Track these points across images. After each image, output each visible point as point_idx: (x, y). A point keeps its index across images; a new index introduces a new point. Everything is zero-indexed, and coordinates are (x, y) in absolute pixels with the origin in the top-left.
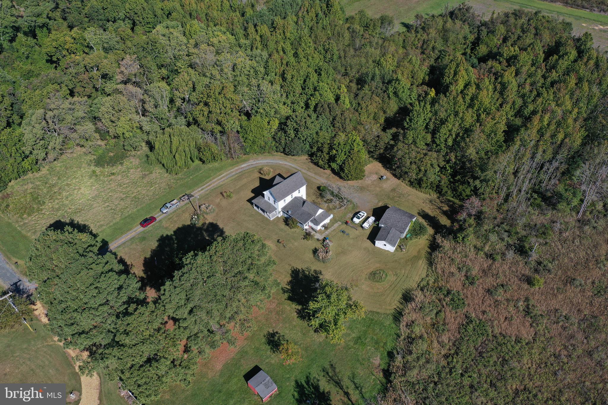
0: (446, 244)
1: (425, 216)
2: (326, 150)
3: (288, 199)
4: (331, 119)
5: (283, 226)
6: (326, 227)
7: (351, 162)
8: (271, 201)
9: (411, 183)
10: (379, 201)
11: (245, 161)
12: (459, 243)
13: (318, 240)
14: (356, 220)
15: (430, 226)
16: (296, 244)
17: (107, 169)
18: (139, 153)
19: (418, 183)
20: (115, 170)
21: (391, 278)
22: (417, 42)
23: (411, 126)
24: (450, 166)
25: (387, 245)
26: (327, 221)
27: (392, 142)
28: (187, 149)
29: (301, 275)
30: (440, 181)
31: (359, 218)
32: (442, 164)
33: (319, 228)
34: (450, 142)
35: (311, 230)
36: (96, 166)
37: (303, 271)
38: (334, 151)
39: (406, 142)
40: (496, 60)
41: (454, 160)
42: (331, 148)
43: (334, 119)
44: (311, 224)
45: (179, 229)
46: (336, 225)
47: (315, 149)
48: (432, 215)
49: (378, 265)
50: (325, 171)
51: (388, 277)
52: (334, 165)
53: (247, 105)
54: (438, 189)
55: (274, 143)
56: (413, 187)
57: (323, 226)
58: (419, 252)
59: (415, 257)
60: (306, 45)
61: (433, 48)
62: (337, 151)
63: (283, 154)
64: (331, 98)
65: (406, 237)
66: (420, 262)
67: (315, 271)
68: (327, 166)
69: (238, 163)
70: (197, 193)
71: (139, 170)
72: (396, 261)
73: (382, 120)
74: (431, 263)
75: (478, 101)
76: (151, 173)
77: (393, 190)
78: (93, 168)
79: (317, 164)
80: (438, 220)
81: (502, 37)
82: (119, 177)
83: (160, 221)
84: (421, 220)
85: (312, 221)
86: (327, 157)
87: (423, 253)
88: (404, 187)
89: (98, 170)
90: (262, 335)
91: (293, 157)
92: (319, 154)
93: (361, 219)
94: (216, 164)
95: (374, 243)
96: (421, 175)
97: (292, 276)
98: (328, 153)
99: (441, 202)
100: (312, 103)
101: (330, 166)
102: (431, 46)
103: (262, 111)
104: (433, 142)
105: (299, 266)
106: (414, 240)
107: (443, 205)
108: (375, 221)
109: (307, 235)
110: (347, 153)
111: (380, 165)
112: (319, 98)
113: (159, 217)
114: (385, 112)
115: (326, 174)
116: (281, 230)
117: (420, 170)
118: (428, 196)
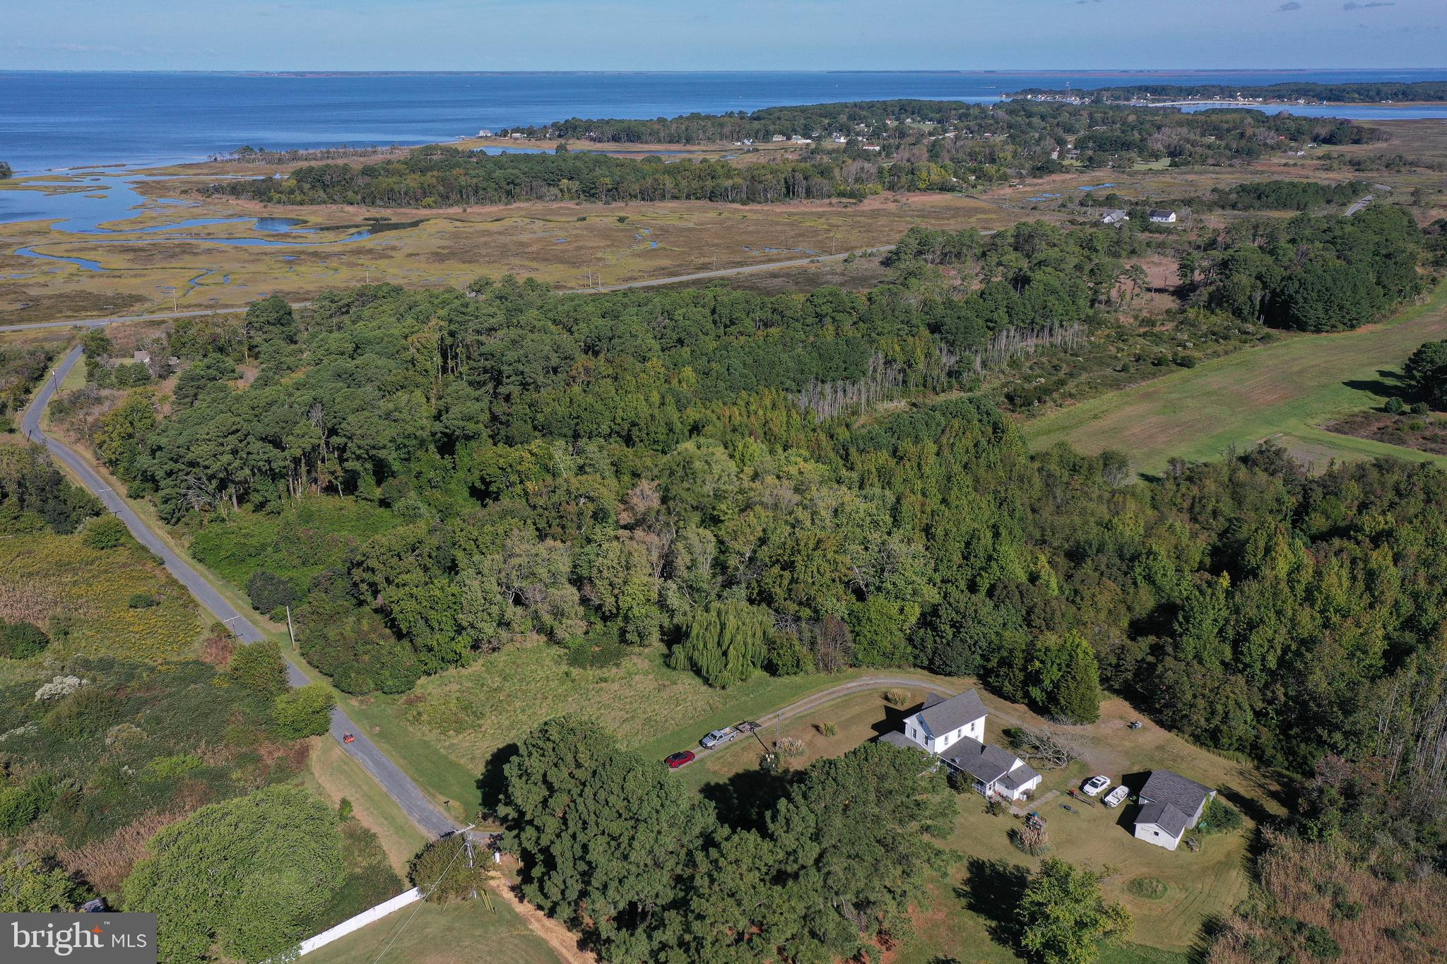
0: (1286, 842)
1: (1233, 796)
2: (1018, 661)
3: (953, 737)
4: (1024, 612)
6: (1029, 795)
7: (1072, 685)
8: (920, 740)
9: (1197, 739)
10: (1132, 763)
11: (853, 678)
12: (1313, 841)
13: (1016, 816)
14: (1090, 789)
15: (1246, 814)
16: (972, 819)
17: (591, 673)
18: (647, 650)
19: (1211, 738)
20: (605, 672)
21: (1175, 893)
22: (1179, 500)
23: (1187, 629)
24: (1276, 711)
25: (1161, 833)
26: (1031, 784)
27: (1151, 659)
28: (750, 641)
29: (988, 871)
30: (1257, 737)
31: (1094, 785)
32: (1259, 705)
33: (1016, 794)
34: (1272, 663)
35: (1000, 799)
36: (570, 665)
37: (992, 865)
38: (1037, 663)
39: (1182, 656)
40: (1349, 538)
41: (1283, 699)
42: (1029, 658)
43: (1028, 613)
44: (1000, 788)
45: (737, 776)
46: (1050, 796)
47: (994, 663)
48: (1248, 796)
49: (1145, 870)
50: (1016, 705)
51: (1169, 892)
52: (1035, 693)
53: (860, 576)
54: (1255, 751)
55: (909, 649)
56: (1202, 744)
57: (1024, 793)
58: (1228, 855)
59: (1220, 863)
60: (960, 489)
61: (1215, 513)
62: (1042, 662)
63: (926, 672)
64: (1023, 577)
65: (1197, 827)
66: (1234, 873)
67: (1017, 868)
68: (1019, 694)
69: (838, 679)
70: (767, 721)
71: (651, 677)
72: (1182, 867)
73: (1125, 623)
74: (1256, 876)
75: (1321, 593)
76: (675, 683)
77: (1160, 748)
78: (564, 668)
79: (998, 692)
80: (1261, 806)
81: (1356, 503)
82: (616, 686)
83: (702, 760)
84: (1226, 802)
85: (1002, 781)
86: (1021, 676)
87: (1237, 859)
88: (1180, 744)
89: (575, 672)
91: (948, 678)
92: (1002, 671)
93: (1100, 789)
94: (797, 679)
95: (1133, 832)
96: (1216, 721)
97: (971, 872)
98: (1024, 669)
99: (1264, 776)
100: (984, 584)
101: (1026, 695)
102: (1210, 508)
103: (890, 586)
104: (1237, 660)
105: (984, 855)
106: (1216, 835)
107: (1268, 781)
108: (1129, 795)
109: (993, 807)
110: (1064, 668)
111: (1127, 704)
112: (998, 574)
113: (699, 753)
114: (1129, 609)
115: (1017, 710)
117: (1213, 713)
118: (1234, 763)
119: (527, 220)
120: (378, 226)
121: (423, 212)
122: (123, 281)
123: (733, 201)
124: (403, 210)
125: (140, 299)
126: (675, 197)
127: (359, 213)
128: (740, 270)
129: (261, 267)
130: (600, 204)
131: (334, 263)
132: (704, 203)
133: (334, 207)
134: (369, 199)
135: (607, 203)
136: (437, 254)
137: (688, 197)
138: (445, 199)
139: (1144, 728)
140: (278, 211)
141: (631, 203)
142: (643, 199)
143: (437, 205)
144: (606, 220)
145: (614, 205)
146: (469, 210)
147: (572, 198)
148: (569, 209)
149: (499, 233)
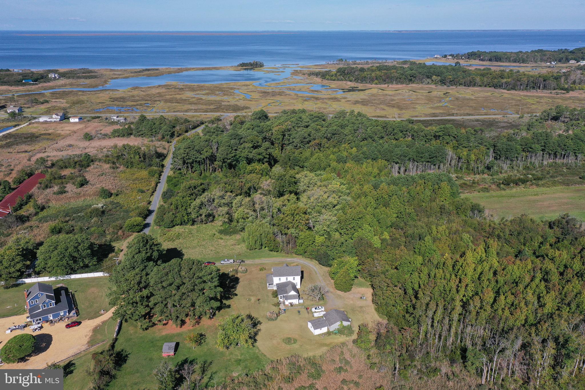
3: (283, 279)
5: (270, 295)
6: (291, 305)
10: (343, 308)
11: (293, 257)
13: (280, 309)
14: (313, 310)
16: (266, 305)
21: (296, 346)
33: (287, 302)
35: (282, 303)
36: (218, 232)
46: (300, 307)
49: (297, 336)
51: (294, 345)
57: (290, 303)
58: (331, 343)
59: (325, 344)
63: (318, 263)
65: (332, 331)
69: (287, 257)
70: (249, 262)
71: (235, 241)
72: (310, 340)
76: (239, 245)
77: (361, 307)
82: (222, 241)
84: (356, 329)
85: (283, 296)
88: (371, 309)
89: (217, 234)
90: (198, 332)
91: (323, 267)
93: (317, 310)
94: (275, 254)
106: (337, 336)
109: (278, 304)
113: (217, 264)
115: (330, 281)
116: (267, 296)
118: (380, 320)
119: (407, 91)
120: (352, 90)
121: (373, 85)
122: (251, 102)
123: (504, 89)
124: (367, 85)
125: (247, 108)
126: (480, 86)
127: (350, 84)
128: (465, 117)
129: (295, 101)
130: (445, 87)
131: (318, 102)
132: (492, 89)
133: (345, 82)
134: (357, 80)
135: (448, 86)
136: (356, 101)
137: (485, 86)
138: (384, 81)
139: (366, 300)
140: (325, 82)
141: (458, 87)
142: (465, 86)
143: (380, 83)
144: (439, 93)
145: (451, 87)
146: (390, 86)
147: (435, 84)
148: (431, 88)
149: (389, 95)
